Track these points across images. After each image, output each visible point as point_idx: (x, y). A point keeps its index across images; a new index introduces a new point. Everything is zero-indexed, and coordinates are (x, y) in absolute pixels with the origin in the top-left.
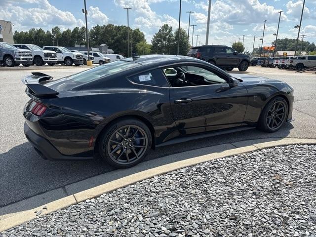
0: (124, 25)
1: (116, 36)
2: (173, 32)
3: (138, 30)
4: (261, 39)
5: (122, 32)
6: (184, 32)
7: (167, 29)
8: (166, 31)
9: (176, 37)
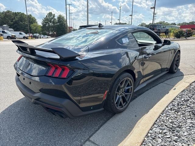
0: (19, 12)
1: (14, 19)
2: (56, 18)
3: (31, 15)
4: (111, 22)
5: (18, 17)
6: (63, 18)
7: (51, 15)
8: (51, 16)
9: (58, 21)
